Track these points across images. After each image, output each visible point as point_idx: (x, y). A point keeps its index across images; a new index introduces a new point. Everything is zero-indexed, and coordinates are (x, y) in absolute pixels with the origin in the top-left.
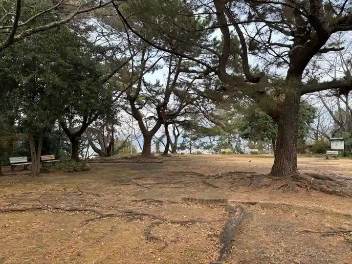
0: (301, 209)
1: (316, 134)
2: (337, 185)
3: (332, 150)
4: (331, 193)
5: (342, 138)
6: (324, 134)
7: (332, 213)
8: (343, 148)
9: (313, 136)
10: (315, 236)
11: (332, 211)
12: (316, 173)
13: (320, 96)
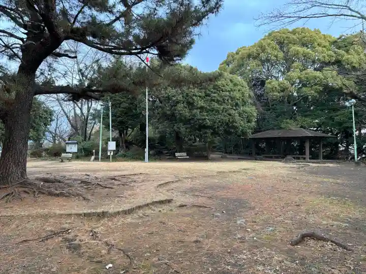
0: (24, 218)
1: (54, 137)
2: (65, 186)
3: (67, 153)
4: (57, 195)
5: (76, 142)
6: (61, 138)
7: (55, 215)
8: (77, 151)
9: (51, 139)
10: (33, 244)
11: (55, 213)
12: (48, 176)
13: (58, 100)
